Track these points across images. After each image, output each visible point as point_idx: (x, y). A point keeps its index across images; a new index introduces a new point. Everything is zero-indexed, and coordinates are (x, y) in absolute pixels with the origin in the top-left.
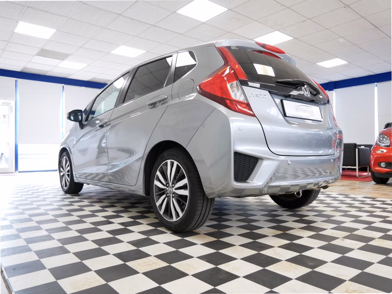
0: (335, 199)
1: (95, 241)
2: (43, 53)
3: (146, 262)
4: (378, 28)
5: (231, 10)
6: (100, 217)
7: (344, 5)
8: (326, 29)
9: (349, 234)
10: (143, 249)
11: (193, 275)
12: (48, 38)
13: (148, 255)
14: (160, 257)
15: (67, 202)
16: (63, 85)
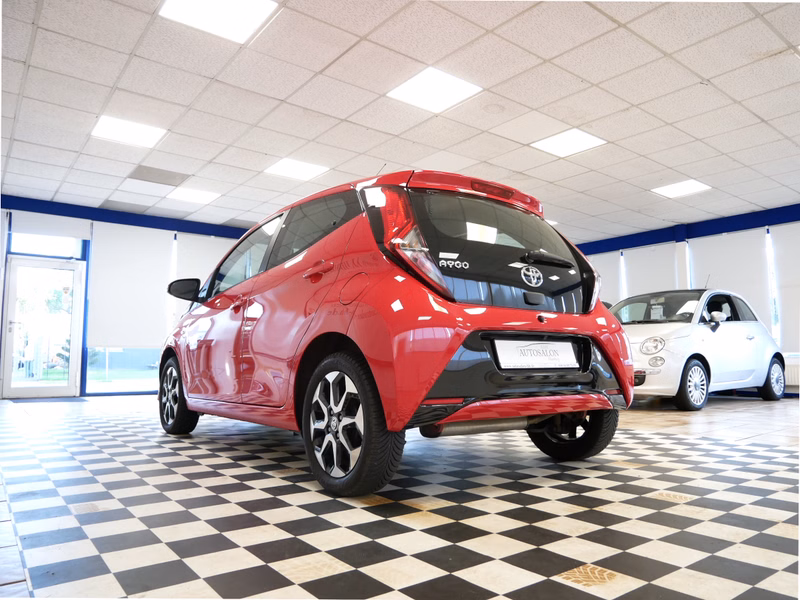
0: (693, 447)
1: (212, 522)
2: (142, 173)
3: (309, 564)
4: (766, 122)
5: (488, 90)
6: (228, 477)
7: (700, 80)
8: (667, 124)
9: (722, 513)
10: (306, 538)
11: (401, 591)
12: (151, 146)
13: (313, 550)
14: (339, 554)
15: (167, 448)
16: (176, 232)
